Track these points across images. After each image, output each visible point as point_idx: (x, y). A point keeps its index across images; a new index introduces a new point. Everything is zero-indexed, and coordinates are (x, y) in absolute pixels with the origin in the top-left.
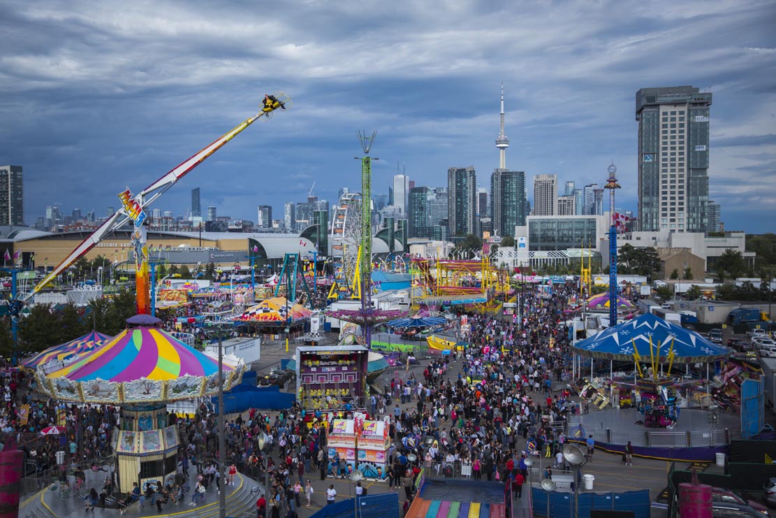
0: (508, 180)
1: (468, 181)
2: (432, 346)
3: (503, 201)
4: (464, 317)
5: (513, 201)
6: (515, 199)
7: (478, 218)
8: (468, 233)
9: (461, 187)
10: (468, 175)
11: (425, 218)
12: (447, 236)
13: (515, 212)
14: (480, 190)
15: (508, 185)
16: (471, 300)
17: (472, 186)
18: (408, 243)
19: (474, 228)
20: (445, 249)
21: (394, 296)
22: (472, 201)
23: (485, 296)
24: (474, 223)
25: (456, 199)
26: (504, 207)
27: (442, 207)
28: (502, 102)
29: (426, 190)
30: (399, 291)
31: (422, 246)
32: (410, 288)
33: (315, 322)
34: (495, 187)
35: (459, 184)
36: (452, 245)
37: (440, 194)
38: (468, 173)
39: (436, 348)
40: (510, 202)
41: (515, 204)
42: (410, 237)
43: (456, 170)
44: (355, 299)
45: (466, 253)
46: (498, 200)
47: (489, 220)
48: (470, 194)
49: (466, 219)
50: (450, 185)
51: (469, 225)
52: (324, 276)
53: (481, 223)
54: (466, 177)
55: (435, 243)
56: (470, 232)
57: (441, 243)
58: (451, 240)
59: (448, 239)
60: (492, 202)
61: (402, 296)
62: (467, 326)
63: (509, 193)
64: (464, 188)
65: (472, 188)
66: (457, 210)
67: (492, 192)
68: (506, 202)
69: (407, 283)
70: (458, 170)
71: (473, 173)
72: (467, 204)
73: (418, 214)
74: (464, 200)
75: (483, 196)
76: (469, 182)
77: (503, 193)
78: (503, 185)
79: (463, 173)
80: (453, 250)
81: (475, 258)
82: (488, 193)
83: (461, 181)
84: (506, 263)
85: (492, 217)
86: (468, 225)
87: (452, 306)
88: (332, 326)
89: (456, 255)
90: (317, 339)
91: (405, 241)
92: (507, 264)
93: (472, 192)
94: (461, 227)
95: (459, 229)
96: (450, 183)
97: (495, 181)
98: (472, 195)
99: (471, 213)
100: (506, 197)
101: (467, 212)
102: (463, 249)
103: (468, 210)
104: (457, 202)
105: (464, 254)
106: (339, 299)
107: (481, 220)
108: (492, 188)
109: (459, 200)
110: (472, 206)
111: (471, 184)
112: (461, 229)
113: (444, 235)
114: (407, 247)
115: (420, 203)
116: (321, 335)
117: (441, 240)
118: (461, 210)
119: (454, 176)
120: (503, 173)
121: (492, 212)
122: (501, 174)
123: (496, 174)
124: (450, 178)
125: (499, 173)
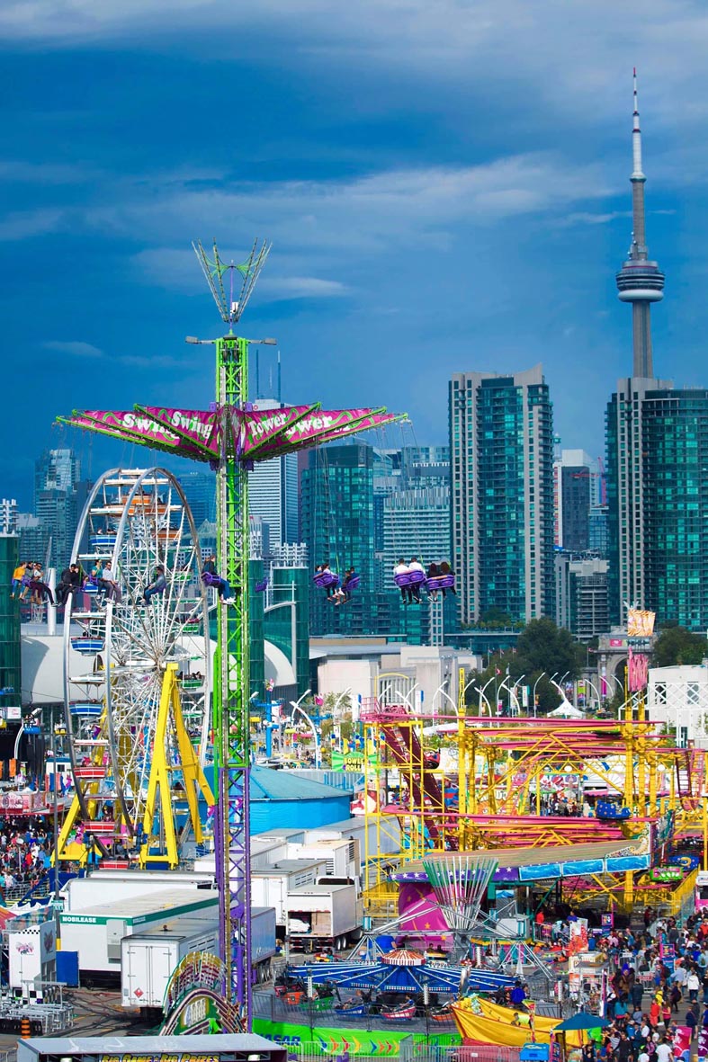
0: (668, 421)
1: (525, 424)
2: (474, 1034)
3: (652, 497)
4: (577, 927)
5: (687, 498)
6: (693, 491)
7: (559, 561)
8: (527, 616)
9: (497, 444)
10: (525, 401)
11: (365, 562)
12: (447, 628)
13: (695, 537)
14: (568, 457)
15: (668, 437)
16: (592, 863)
17: (537, 441)
18: (313, 655)
19: (549, 597)
20: (447, 675)
21: (293, 852)
22: (538, 498)
23: (643, 849)
24: (548, 578)
25: (481, 491)
26: (656, 520)
27: (423, 518)
28: (637, 138)
29: (370, 457)
30: (313, 836)
31: (364, 665)
32: (347, 824)
33: (25, 950)
34: (622, 447)
35: (489, 435)
36: (470, 660)
37: (418, 472)
38: (523, 392)
39: (486, 1040)
40: (676, 499)
41: (694, 506)
42: (321, 631)
43: (476, 384)
44: (151, 866)
45: (525, 690)
46: (633, 495)
47: (603, 566)
48: (530, 472)
49: (518, 563)
50: (457, 437)
51: (531, 586)
52: (20, 780)
53: (574, 579)
54: (515, 409)
55: (411, 654)
56: (532, 612)
57: (432, 652)
58: (461, 643)
59: (455, 640)
60: (613, 503)
61: (325, 852)
62: (590, 957)
63: (669, 467)
64: (509, 451)
65: (537, 449)
66: (482, 532)
67: (612, 463)
68: (662, 498)
69: (339, 806)
70: (485, 383)
71: (539, 393)
72: (521, 507)
73: (339, 546)
74: (509, 493)
75: (576, 476)
76: (529, 431)
77: (652, 469)
78: (653, 437)
79: (505, 394)
80: (476, 679)
81: (560, 710)
82: (597, 468)
83: (497, 425)
84: (678, 725)
85: (613, 557)
86: (527, 586)
87: (520, 888)
88: (84, 965)
89: (490, 695)
90: (35, 1010)
91: (303, 647)
92: (684, 730)
93: (537, 465)
94: (499, 595)
95: (491, 601)
96: (457, 430)
97: (621, 423)
98: (537, 473)
99: (538, 541)
100: (663, 483)
101: (520, 540)
102: (515, 677)
103: (526, 532)
104: (483, 499)
105: (519, 696)
106: (94, 864)
107: (573, 567)
108: (612, 448)
109: (490, 492)
110: (537, 515)
111: (536, 433)
112: (501, 603)
113: (437, 624)
114: (308, 672)
115: (348, 506)
116: (50, 996)
117: (424, 640)
118: (500, 534)
119: (472, 403)
120: (649, 394)
121: (612, 537)
122: (641, 397)
123: (626, 398)
124: (457, 413)
125: (636, 394)
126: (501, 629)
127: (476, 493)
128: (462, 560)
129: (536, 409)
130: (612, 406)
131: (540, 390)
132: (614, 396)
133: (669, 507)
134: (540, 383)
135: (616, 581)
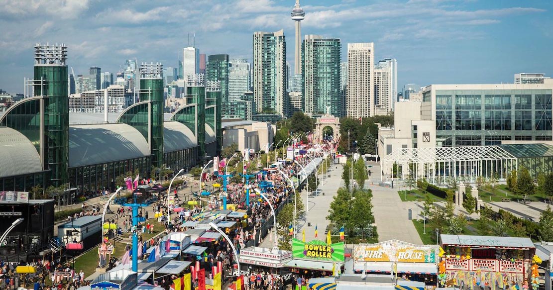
0: (321, 49)
1: (278, 48)
3: (316, 72)
5: (327, 73)
6: (329, 71)
10: (278, 41)
13: (329, 85)
19: (285, 103)
22: (281, 72)
24: (284, 97)
25: (263, 69)
26: (317, 79)
34: (307, 57)
38: (277, 38)
40: (324, 73)
41: (329, 75)
43: (262, 35)
48: (279, 64)
50: (255, 52)
51: (279, 100)
53: (290, 98)
54: (274, 44)
56: (279, 108)
64: (272, 57)
65: (281, 56)
66: (263, 82)
67: (303, 61)
70: (265, 35)
72: (276, 74)
74: (272, 70)
76: (279, 50)
77: (316, 63)
79: (272, 39)
83: (268, 48)
85: (303, 91)
93: (281, 61)
94: (269, 103)
95: (266, 104)
96: (255, 50)
97: (306, 49)
98: (281, 64)
99: (281, 85)
100: (320, 68)
104: (264, 72)
109: (266, 70)
110: (281, 77)
113: (249, 112)
118: (269, 83)
119: (260, 42)
120: (315, 40)
121: (303, 85)
122: (313, 41)
123: (308, 41)
124: (256, 44)
125: (311, 40)
126: (269, 113)
127: (261, 70)
128: (257, 91)
129: (281, 43)
130: (303, 44)
131: (283, 37)
132: (304, 41)
133: (321, 75)
134: (282, 35)
135: (304, 99)
